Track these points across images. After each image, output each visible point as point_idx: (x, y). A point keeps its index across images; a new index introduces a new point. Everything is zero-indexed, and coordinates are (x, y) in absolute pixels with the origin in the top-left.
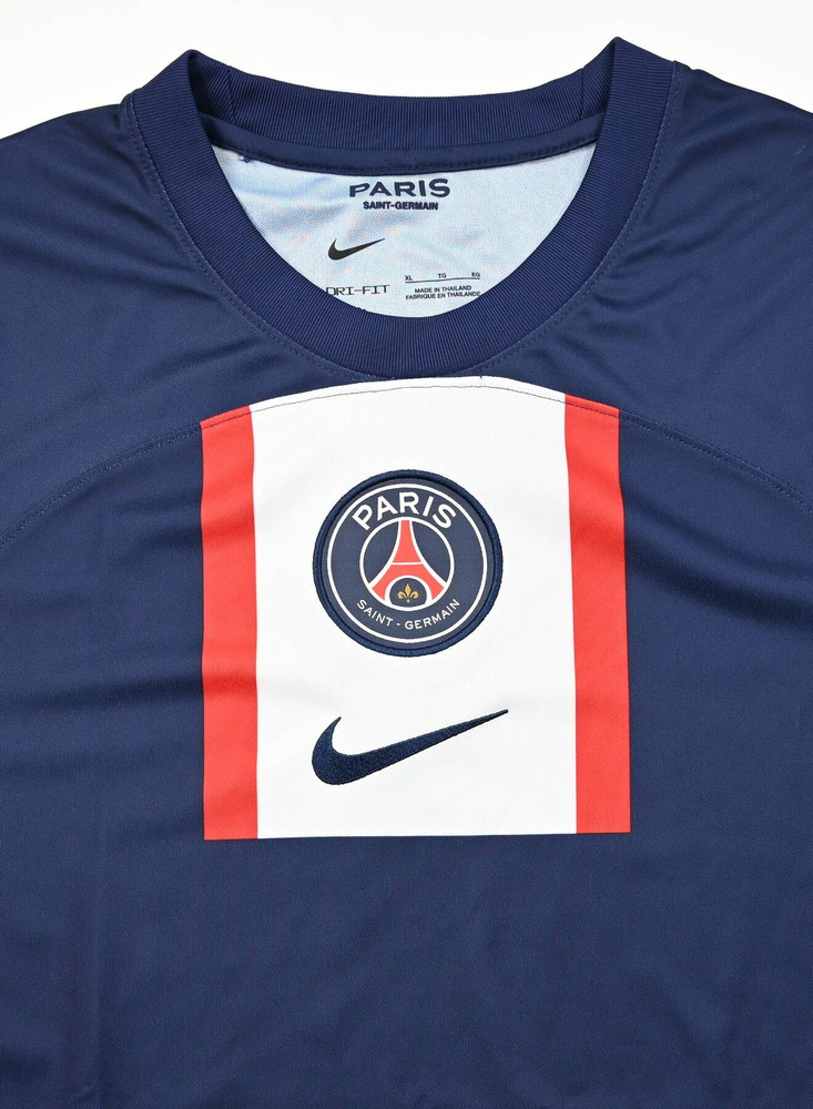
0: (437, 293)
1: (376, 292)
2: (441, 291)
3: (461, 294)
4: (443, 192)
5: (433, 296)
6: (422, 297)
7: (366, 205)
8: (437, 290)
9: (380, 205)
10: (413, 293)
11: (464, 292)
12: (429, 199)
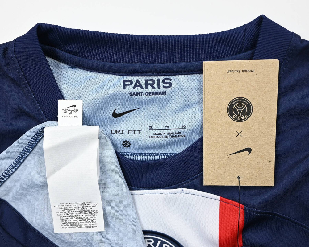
0: (164, 135)
1: (135, 133)
2: (166, 135)
3: (176, 136)
4: (168, 85)
5: (162, 137)
6: (157, 137)
7: (131, 94)
8: (164, 134)
9: (138, 94)
10: (152, 135)
11: (177, 135)
12: (162, 89)
